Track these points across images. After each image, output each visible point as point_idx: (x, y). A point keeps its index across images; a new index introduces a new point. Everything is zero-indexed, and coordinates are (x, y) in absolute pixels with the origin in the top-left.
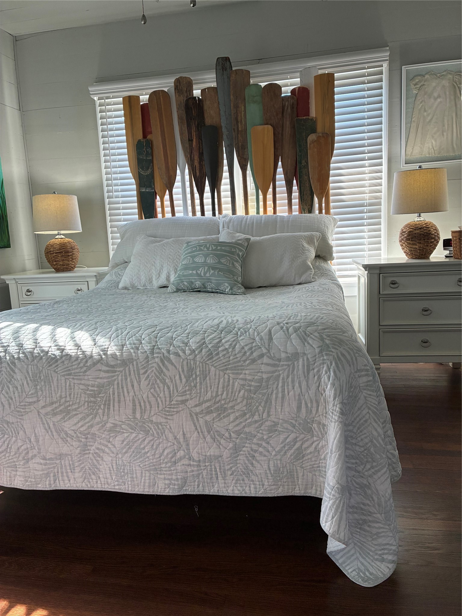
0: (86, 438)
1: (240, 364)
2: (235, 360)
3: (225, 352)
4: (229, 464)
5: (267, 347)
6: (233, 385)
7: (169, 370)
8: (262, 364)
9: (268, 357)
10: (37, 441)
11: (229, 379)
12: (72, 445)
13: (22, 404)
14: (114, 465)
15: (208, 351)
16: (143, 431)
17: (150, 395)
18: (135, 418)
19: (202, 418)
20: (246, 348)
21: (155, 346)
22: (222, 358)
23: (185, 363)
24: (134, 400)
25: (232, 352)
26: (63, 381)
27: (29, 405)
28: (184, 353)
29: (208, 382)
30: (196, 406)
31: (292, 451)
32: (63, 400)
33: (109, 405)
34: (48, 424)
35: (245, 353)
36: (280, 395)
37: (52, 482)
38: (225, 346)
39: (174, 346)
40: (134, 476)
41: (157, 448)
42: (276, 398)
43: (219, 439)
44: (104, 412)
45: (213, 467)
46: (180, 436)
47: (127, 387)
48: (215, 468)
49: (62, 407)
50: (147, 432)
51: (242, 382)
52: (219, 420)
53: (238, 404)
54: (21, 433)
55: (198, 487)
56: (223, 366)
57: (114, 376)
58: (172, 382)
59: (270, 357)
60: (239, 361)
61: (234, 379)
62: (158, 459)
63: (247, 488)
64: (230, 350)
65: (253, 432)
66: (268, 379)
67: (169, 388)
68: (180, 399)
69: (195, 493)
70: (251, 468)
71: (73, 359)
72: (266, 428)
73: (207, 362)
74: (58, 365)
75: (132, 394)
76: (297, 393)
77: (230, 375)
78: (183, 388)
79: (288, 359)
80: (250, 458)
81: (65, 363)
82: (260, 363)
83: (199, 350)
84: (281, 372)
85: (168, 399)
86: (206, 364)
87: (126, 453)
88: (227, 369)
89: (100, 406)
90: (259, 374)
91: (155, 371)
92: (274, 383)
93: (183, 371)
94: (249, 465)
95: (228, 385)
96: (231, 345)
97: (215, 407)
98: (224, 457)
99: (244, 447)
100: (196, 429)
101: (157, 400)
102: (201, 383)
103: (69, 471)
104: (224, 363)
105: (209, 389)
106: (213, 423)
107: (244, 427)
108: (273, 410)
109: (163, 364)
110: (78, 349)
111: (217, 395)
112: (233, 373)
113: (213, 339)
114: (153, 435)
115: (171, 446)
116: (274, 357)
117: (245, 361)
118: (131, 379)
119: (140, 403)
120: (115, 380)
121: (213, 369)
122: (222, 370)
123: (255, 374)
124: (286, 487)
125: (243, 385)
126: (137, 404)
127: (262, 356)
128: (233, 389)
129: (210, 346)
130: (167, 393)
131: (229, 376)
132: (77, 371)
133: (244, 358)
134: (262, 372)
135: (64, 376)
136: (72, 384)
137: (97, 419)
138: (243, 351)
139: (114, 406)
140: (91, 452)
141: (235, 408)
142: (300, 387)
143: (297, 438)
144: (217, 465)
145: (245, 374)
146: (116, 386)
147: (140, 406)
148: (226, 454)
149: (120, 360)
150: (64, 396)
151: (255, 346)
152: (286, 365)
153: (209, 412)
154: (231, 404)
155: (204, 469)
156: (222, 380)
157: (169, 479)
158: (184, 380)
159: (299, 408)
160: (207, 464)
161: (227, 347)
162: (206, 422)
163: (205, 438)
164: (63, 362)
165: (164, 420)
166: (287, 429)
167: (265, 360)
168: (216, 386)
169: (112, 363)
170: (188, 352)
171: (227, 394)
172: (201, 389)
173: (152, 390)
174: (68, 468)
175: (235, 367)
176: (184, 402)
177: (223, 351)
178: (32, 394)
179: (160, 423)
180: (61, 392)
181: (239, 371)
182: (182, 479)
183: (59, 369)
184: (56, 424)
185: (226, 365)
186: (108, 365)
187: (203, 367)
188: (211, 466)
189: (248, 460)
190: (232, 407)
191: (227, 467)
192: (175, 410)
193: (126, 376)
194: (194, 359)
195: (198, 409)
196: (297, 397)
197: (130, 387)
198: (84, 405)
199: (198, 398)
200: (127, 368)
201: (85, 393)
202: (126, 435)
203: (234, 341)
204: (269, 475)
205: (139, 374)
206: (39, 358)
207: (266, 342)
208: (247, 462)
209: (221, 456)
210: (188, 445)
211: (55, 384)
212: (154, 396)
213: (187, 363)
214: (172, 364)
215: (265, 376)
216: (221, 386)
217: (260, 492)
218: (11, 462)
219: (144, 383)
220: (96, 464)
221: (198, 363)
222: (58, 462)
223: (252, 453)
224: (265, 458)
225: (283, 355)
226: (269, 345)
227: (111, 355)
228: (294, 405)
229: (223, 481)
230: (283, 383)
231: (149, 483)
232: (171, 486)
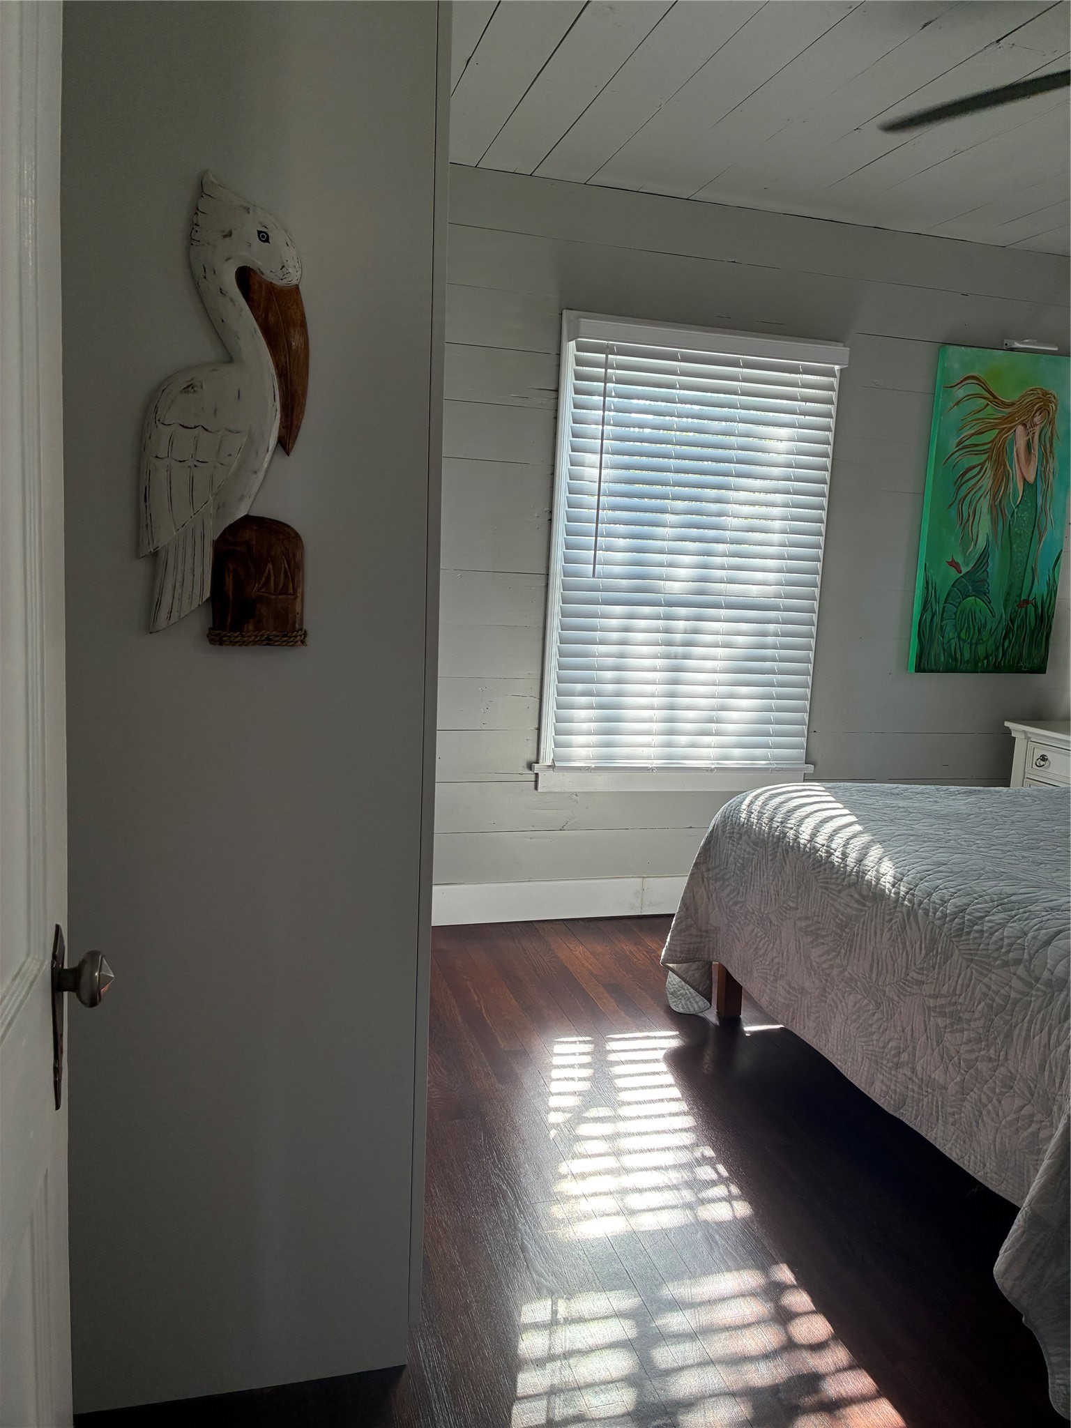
0: (827, 981)
1: (988, 960)
2: (985, 952)
3: (978, 935)
4: (951, 1107)
5: (1032, 952)
6: (974, 989)
7: (911, 929)
8: (1014, 974)
9: (1025, 966)
10: (788, 959)
11: (971, 976)
12: (814, 983)
13: (785, 905)
14: (842, 1031)
15: (960, 924)
16: (874, 1001)
17: (889, 954)
18: (870, 978)
19: (934, 1017)
20: (1006, 941)
21: (911, 889)
22: (971, 942)
23: (930, 928)
24: (873, 953)
25: (987, 937)
26: (820, 894)
27: (790, 910)
28: (935, 913)
29: (948, 968)
30: (930, 996)
31: (1026, 1134)
32: (815, 919)
33: (851, 947)
34: (799, 942)
35: (1001, 947)
36: (1023, 1034)
37: (790, 1019)
38: (983, 927)
39: (929, 900)
40: (855, 1057)
41: (883, 1033)
42: (1019, 1035)
43: (948, 1062)
44: (845, 954)
45: (935, 1099)
46: (908, 1030)
47: (870, 933)
48: (937, 1103)
49: (813, 927)
50: (878, 1005)
51: (984, 989)
52: (950, 1032)
53: (975, 1020)
54: (778, 941)
55: (916, 1119)
56: (968, 954)
57: (862, 911)
58: (912, 948)
59: (1027, 970)
60: (989, 956)
61: (976, 979)
62: (882, 1050)
63: (967, 1158)
64: (986, 935)
65: (984, 1074)
66: (1016, 1001)
67: (907, 955)
68: (915, 976)
69: (910, 1125)
70: (975, 1128)
71: (835, 870)
72: (1001, 1076)
73: (954, 939)
74: (820, 872)
75: (873, 943)
76: (1043, 1043)
77: (974, 971)
78: (920, 963)
79: (1049, 983)
80: (976, 1112)
81: (827, 872)
82: (1012, 971)
83: (952, 917)
84: (1033, 999)
85: (904, 970)
86: (951, 941)
87: (854, 1021)
88: (972, 961)
89: (844, 944)
90: (1007, 988)
91: (898, 923)
92: (1021, 1011)
93: (925, 938)
94: (974, 1123)
95: (968, 986)
96: (991, 927)
97: (949, 1009)
98: (949, 1090)
99: (972, 1090)
100: (926, 1030)
101: (894, 965)
102: (940, 966)
103: (806, 1014)
104: (970, 950)
105: (947, 979)
106: (945, 1032)
107: (976, 1060)
108: (1012, 1053)
109: (908, 919)
110: (843, 859)
111: (954, 994)
112: (977, 971)
113: (977, 910)
114: (882, 1012)
115: (897, 1039)
116: (1033, 971)
117: (996, 959)
118: (876, 923)
119: (878, 960)
120: (862, 915)
121: (957, 952)
122: (967, 960)
123: (1003, 985)
124: (1010, 1186)
125: (985, 995)
126: (876, 961)
127: (1018, 962)
128: (973, 993)
129: (967, 917)
130: (904, 960)
131: (972, 972)
132: (834, 887)
133: (995, 955)
134: (1010, 987)
135: (821, 887)
136: (826, 903)
137: (838, 961)
138: (1000, 943)
139: (855, 951)
140: (828, 1001)
141: (972, 1023)
142: (1050, 1034)
143: (1033, 1115)
144: (940, 1099)
145: (991, 979)
146: (861, 925)
147: (878, 964)
148: (952, 1088)
149: (872, 893)
150: (817, 914)
151: (1019, 944)
152: (1042, 991)
153: (943, 1014)
154: (966, 1016)
155: (926, 1096)
156: (963, 975)
157: (886, 1085)
158: (923, 952)
159: (1042, 1067)
160: (929, 1090)
161: (985, 928)
162: (937, 1025)
163: (933, 1050)
164: (825, 870)
165: (896, 998)
166: (1023, 1092)
167: (1021, 971)
168: (956, 979)
169: (865, 893)
170: (939, 914)
171: (965, 998)
172: (939, 973)
173: (891, 949)
174: (806, 1010)
175: (981, 961)
176: (920, 983)
177: (977, 931)
178: (793, 897)
179: (893, 1000)
180: (816, 907)
181: (984, 972)
182: (900, 1094)
183: (821, 877)
184: (806, 946)
185: (971, 954)
186: (860, 894)
187: (946, 945)
188: (933, 1096)
189: (974, 1114)
190: (968, 1021)
191: (950, 1110)
192: (909, 989)
193: (872, 916)
194: (940, 928)
195: (932, 1002)
196: (1042, 1049)
197: (873, 934)
198: (831, 935)
199: (933, 986)
200: (875, 906)
201: (834, 920)
202: (859, 997)
203: (999, 924)
204: (993, 1153)
205: (884, 920)
206: (808, 854)
207: (1038, 943)
208: (971, 1116)
209: (946, 1089)
210: (914, 1048)
211: (813, 894)
212: (892, 959)
213: (932, 929)
214: (917, 923)
215: (1013, 994)
216: (960, 982)
217: (979, 1174)
218: (763, 972)
219: (886, 935)
220: (829, 1020)
221: (943, 934)
222: (800, 996)
223: (979, 1104)
224: (993, 1124)
225: (1046, 974)
226: (1037, 951)
227: (867, 881)
228: (1037, 1061)
229: (942, 1128)
230: (1032, 1017)
231: (867, 1077)
232: (887, 1097)
